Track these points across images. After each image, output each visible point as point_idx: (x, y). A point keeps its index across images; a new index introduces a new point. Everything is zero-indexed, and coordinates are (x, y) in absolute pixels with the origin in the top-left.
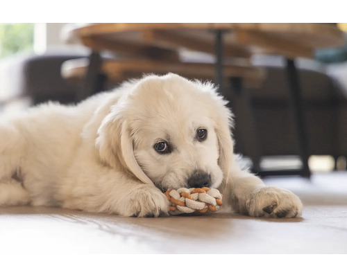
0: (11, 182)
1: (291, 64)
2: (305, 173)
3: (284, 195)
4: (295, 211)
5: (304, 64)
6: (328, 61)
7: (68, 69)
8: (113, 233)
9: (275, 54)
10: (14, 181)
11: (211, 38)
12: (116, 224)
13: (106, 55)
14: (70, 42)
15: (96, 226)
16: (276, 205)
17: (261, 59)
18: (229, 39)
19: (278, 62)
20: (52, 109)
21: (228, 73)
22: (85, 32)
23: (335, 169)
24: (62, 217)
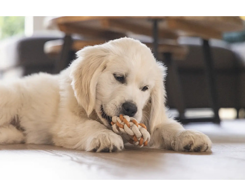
0: (9, 126)
1: (206, 43)
2: (216, 120)
3: (197, 136)
4: (206, 146)
5: (215, 43)
6: (232, 41)
7: (49, 47)
8: (81, 163)
11: (150, 25)
12: (83, 156)
13: (76, 37)
14: (50, 28)
15: (69, 158)
16: (193, 144)
17: (185, 40)
18: (163, 25)
19: (197, 42)
21: (162, 50)
22: (61, 21)
23: (238, 117)
24: (45, 152)
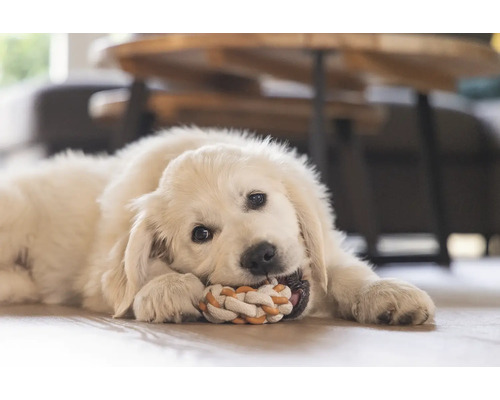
0: (15, 270)
1: (423, 100)
2: (442, 259)
4: (423, 313)
5: (442, 100)
6: (477, 96)
7: (100, 104)
9: (400, 85)
10: (18, 268)
11: (307, 61)
12: (166, 332)
13: (155, 84)
14: (102, 65)
15: (138, 335)
16: (395, 310)
17: (380, 92)
18: (334, 63)
19: (405, 97)
20: (73, 162)
21: (332, 112)
22: (125, 51)
23: (487, 254)
24: (89, 321)
